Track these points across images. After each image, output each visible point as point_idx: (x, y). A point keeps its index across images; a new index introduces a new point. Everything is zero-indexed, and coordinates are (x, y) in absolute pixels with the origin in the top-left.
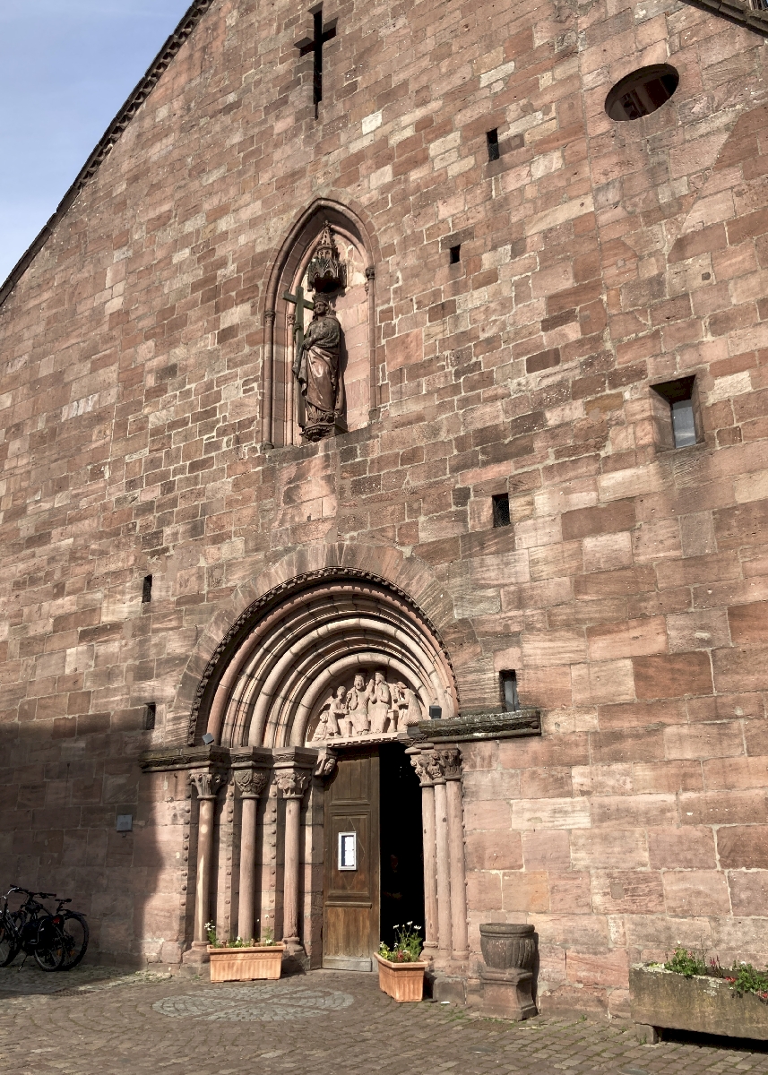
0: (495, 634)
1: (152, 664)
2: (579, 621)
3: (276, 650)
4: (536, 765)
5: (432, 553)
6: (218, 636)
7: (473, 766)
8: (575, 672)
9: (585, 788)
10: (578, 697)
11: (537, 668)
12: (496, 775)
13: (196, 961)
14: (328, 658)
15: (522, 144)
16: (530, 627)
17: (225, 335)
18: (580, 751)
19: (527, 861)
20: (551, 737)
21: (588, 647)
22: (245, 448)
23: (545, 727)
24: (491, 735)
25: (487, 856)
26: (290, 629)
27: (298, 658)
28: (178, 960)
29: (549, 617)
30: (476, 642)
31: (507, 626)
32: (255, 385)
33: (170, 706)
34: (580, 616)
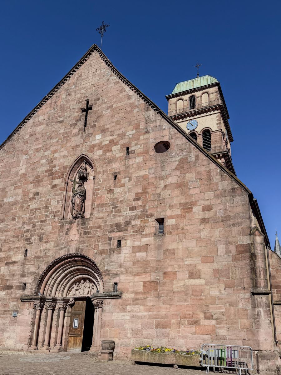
0: (114, 274)
1: (26, 273)
2: (133, 272)
3: (60, 272)
4: (119, 305)
5: (102, 252)
6: (44, 267)
7: (105, 305)
8: (131, 284)
9: (129, 311)
10: (130, 290)
11: (122, 282)
12: (110, 307)
13: (32, 350)
14: (74, 275)
15: (134, 153)
16: (122, 273)
17: (54, 187)
18: (129, 302)
19: (115, 327)
20: (123, 299)
21: (134, 278)
22: (56, 218)
23: (122, 296)
24: (110, 297)
25: (106, 325)
26: (64, 267)
27: (66, 275)
28: (27, 349)
29: (127, 271)
30: (109, 275)
31: (117, 272)
32: (61, 202)
33: (30, 285)
34: (133, 271)
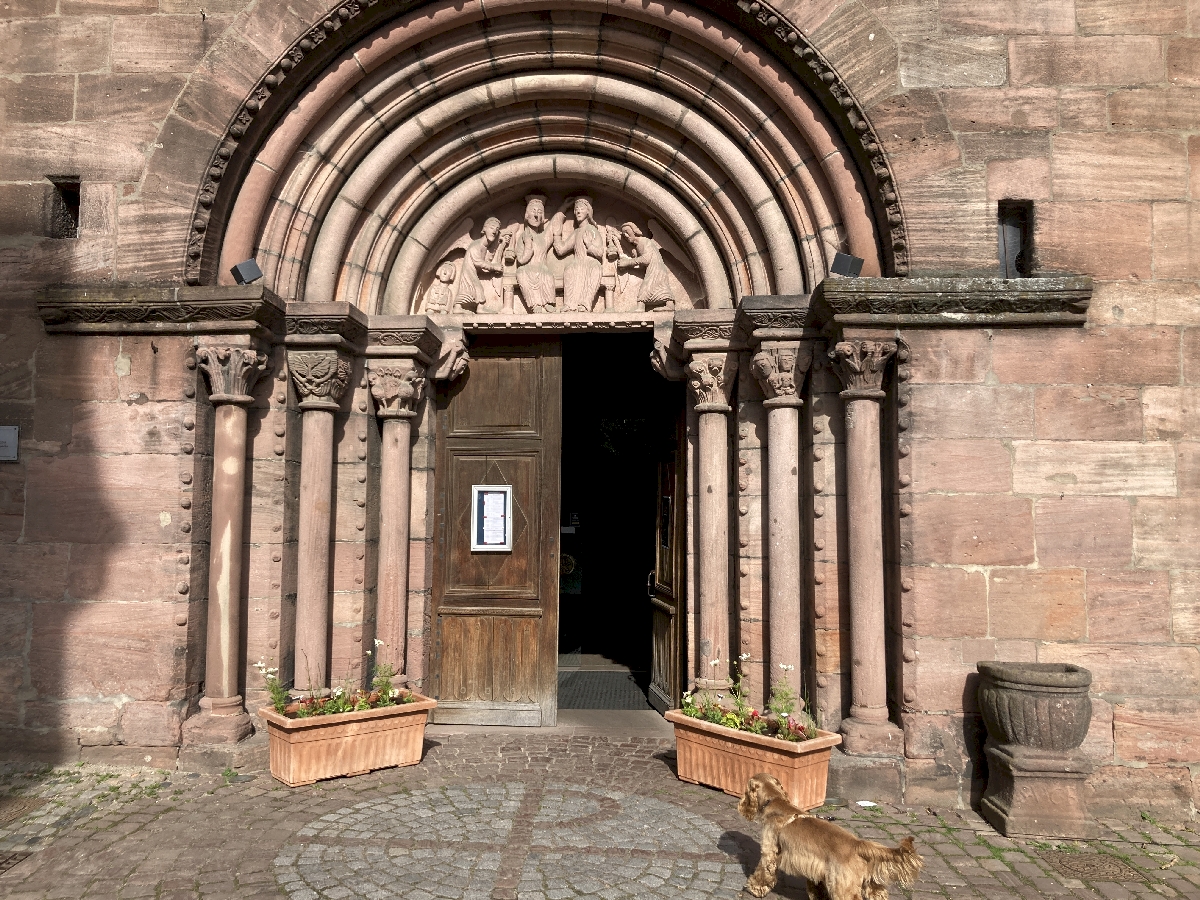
0: (995, 130)
2: (1173, 123)
3: (386, 112)
4: (1071, 379)
6: (272, 47)
7: (934, 374)
8: (1160, 216)
9: (1169, 427)
10: (1163, 262)
11: (1080, 201)
12: (985, 394)
13: (221, 740)
14: (487, 152)
16: (1071, 123)
18: (1162, 360)
19: (1043, 551)
20: (1103, 332)
21: (1190, 174)
23: (1092, 312)
24: (981, 317)
25: (957, 540)
26: (429, 72)
27: (431, 138)
28: (170, 739)
29: (1114, 106)
30: (949, 138)
31: (1020, 115)
33: (128, 190)
34: (1177, 114)
